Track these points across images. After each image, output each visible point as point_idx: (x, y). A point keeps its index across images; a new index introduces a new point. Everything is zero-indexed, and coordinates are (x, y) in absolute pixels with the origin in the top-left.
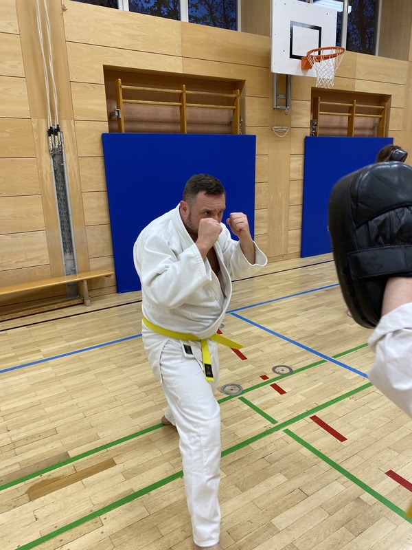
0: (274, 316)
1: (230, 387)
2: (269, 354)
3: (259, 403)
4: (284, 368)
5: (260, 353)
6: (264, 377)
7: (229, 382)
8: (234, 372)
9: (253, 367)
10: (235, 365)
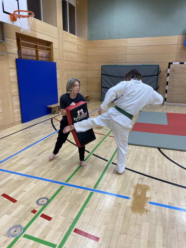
0: (22, 163)
1: (13, 230)
2: (30, 192)
3: (38, 235)
4: (43, 200)
5: (24, 193)
6: (34, 211)
7: (12, 225)
8: (12, 215)
9: (24, 206)
10: (10, 209)
